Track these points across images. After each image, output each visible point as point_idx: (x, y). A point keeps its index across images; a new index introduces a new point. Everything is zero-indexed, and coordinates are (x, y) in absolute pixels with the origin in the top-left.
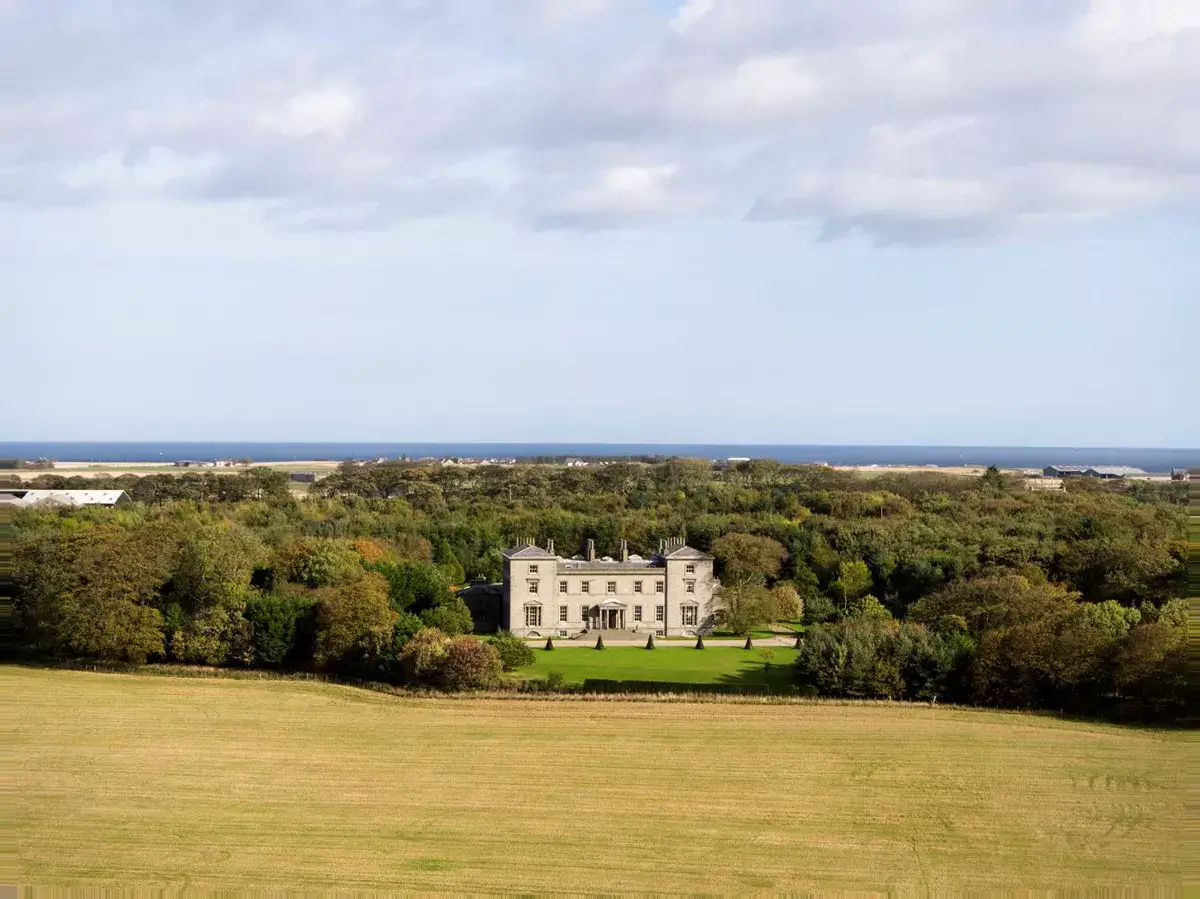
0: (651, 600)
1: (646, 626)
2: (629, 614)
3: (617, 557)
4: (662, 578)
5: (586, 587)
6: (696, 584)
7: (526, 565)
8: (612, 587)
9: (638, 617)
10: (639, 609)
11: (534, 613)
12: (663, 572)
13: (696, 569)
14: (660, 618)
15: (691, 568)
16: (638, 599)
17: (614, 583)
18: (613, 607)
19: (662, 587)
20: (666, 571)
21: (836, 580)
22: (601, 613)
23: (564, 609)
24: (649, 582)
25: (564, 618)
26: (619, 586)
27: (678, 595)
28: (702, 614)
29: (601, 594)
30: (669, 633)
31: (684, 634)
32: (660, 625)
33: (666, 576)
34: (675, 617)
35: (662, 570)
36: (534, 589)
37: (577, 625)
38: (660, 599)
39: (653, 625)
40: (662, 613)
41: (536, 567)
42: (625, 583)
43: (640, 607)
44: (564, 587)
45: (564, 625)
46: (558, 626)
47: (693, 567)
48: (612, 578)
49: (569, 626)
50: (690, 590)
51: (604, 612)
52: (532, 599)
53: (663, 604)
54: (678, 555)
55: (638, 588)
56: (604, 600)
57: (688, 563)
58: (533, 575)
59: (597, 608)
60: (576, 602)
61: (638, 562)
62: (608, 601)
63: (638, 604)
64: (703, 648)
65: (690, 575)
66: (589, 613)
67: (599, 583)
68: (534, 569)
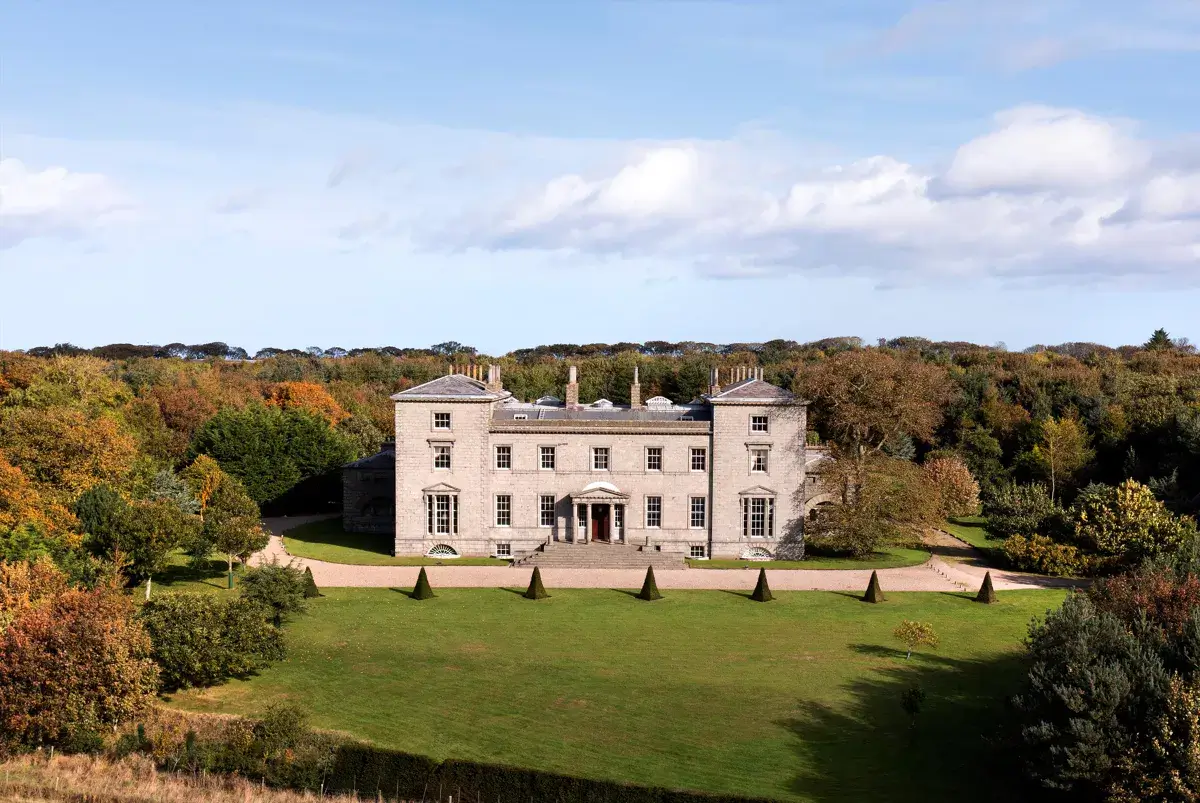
0: (680, 485)
1: (670, 537)
2: (636, 515)
3: (621, 399)
4: (704, 442)
5: (549, 457)
6: (772, 455)
7: (427, 412)
8: (602, 458)
9: (655, 518)
10: (655, 505)
11: (443, 508)
12: (707, 430)
13: (772, 426)
14: (698, 520)
15: (761, 423)
16: (654, 483)
17: (606, 450)
18: (601, 498)
19: (700, 459)
20: (712, 429)
21: (1030, 449)
22: (575, 509)
23: (504, 501)
24: (677, 450)
25: (505, 518)
26: (615, 459)
27: (735, 477)
28: (785, 515)
29: (577, 472)
30: (717, 551)
31: (747, 555)
32: (699, 535)
33: (711, 435)
34: (728, 519)
35: (704, 427)
36: (444, 461)
37: (531, 534)
38: (698, 483)
39: (683, 536)
40: (701, 510)
41: (448, 416)
42: (628, 451)
43: (659, 499)
44: (504, 457)
45: (504, 532)
46: (493, 535)
47: (766, 419)
48: (602, 441)
49: (516, 535)
50: (760, 466)
51: (582, 508)
52: (439, 478)
53: (704, 491)
54: (737, 394)
55: (655, 459)
56: (585, 483)
57: (758, 412)
58: (442, 433)
59: (568, 500)
60: (529, 485)
61: (661, 409)
62: (595, 486)
63: (655, 493)
64: (770, 597)
65: (760, 436)
66: (554, 510)
67: (575, 450)
68: (443, 420)
